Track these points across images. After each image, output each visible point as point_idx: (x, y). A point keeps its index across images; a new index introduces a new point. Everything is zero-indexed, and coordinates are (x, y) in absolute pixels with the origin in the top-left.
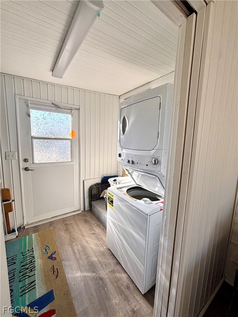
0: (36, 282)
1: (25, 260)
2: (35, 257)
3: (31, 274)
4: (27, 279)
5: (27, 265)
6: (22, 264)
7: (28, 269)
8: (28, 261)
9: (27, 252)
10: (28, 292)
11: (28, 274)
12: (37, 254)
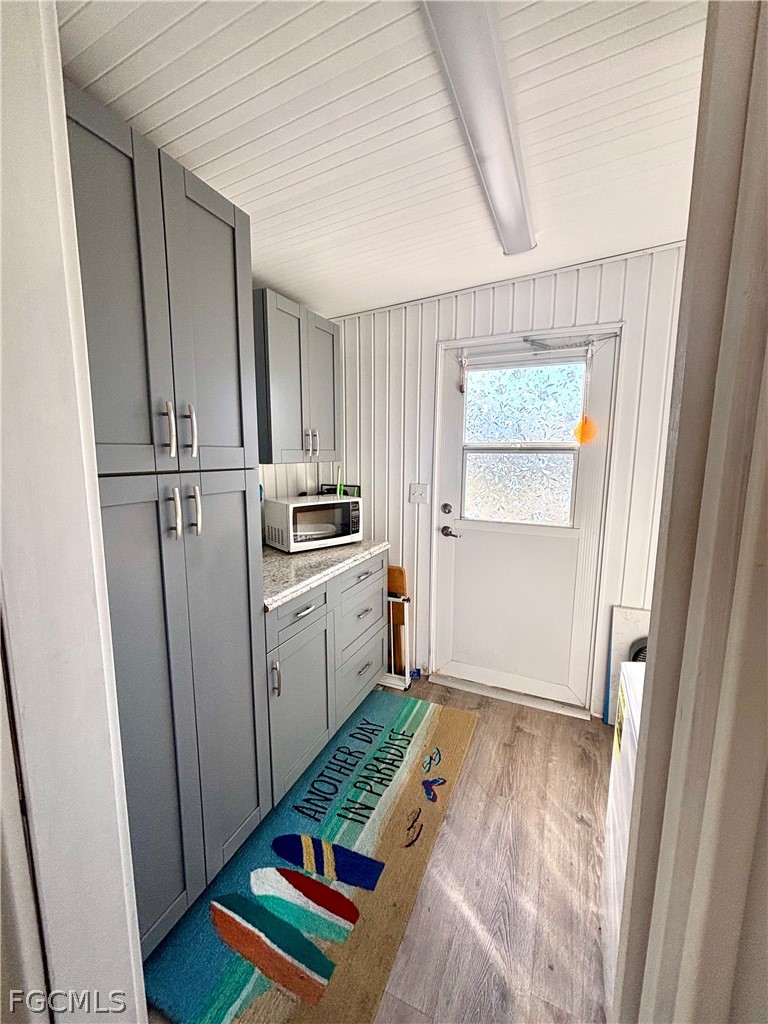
0: (373, 815)
1: (387, 750)
2: (406, 759)
3: (377, 788)
4: (365, 793)
5: (384, 763)
6: (379, 755)
7: (379, 771)
8: (389, 756)
9: (400, 737)
10: (351, 819)
11: (372, 783)
12: (412, 754)
